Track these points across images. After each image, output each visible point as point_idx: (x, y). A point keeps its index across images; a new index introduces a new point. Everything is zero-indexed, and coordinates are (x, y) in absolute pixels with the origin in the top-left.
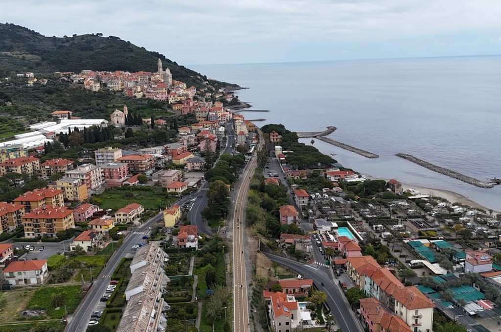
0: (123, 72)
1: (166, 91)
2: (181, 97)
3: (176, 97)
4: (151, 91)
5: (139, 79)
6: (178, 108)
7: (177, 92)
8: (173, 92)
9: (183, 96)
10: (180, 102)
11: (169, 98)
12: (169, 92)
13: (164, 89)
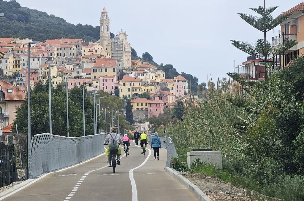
0: (18, 41)
1: (115, 73)
2: (149, 88)
3: (137, 85)
4: (81, 75)
5: (55, 53)
6: (140, 106)
7: (140, 77)
8: (132, 76)
9: (152, 85)
10: (145, 96)
11: (121, 88)
12: (121, 77)
13: (110, 71)
